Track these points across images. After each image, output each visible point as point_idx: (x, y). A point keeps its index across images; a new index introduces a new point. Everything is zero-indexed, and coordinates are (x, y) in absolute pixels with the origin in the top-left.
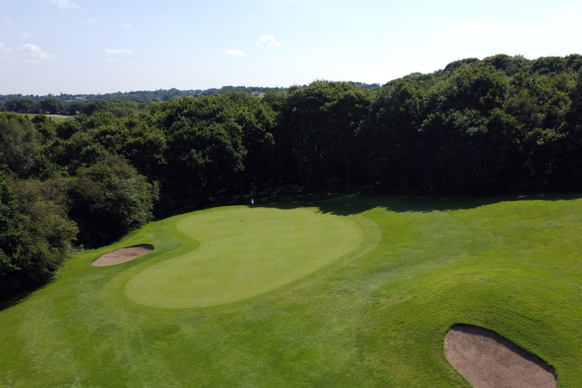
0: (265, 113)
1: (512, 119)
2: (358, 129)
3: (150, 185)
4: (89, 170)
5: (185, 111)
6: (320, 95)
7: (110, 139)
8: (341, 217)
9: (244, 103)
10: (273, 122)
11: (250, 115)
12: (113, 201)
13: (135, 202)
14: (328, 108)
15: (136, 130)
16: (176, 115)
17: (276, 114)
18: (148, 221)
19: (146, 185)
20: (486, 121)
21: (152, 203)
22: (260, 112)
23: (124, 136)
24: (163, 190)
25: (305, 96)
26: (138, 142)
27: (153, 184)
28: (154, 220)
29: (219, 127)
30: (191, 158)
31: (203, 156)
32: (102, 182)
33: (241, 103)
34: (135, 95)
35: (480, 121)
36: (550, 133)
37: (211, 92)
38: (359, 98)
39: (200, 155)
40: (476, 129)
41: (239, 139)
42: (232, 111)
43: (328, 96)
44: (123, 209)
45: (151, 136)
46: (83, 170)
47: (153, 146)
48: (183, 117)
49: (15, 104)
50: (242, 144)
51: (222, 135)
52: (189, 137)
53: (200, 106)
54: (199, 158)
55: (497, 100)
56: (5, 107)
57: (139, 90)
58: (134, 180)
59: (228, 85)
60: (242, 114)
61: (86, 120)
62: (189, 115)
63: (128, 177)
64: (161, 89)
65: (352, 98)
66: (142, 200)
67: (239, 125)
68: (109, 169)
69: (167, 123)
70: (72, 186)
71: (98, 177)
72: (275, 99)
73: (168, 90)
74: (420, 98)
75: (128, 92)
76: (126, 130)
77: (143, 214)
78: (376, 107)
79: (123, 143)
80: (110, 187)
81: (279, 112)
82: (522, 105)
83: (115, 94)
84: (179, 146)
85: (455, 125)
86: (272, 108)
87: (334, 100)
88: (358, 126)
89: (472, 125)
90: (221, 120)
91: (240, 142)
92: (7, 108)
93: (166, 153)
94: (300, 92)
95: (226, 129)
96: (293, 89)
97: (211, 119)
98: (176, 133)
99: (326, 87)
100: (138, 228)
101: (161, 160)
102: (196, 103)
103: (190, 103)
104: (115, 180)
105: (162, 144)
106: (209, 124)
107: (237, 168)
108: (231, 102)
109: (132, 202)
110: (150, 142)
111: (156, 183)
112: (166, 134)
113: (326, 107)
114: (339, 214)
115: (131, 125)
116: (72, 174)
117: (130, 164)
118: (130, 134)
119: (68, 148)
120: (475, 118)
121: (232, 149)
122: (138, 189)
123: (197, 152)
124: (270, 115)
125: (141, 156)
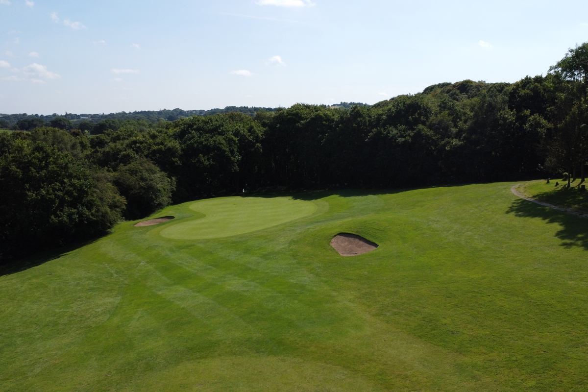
0: (255, 128)
1: (431, 133)
2: (324, 140)
3: (169, 180)
4: (127, 167)
5: (195, 127)
6: (297, 115)
7: (139, 147)
8: (307, 202)
9: (240, 121)
10: (261, 135)
11: (243, 130)
12: (144, 189)
13: (159, 190)
14: (303, 125)
15: (158, 140)
16: (188, 130)
17: (265, 129)
18: (168, 205)
19: (166, 180)
20: (412, 134)
21: (171, 192)
22: (252, 127)
23: (150, 145)
24: (179, 183)
25: (287, 116)
26: (160, 149)
27: (172, 179)
28: (172, 204)
29: (220, 139)
30: (199, 161)
31: (208, 160)
32: (136, 176)
33: (238, 121)
34: (139, 115)
35: (407, 133)
36: (455, 142)
37: (214, 112)
38: (326, 117)
39: (206, 158)
40: (403, 139)
41: (235, 147)
42: (230, 127)
43: (303, 116)
44: (152, 195)
45: (170, 145)
46: (122, 167)
47: (171, 151)
48: (193, 131)
49: (27, 123)
50: (237, 152)
51: (223, 144)
52: (198, 146)
53: (206, 123)
54: (205, 161)
55: (422, 118)
56: (17, 126)
57: (143, 110)
58: (158, 175)
60: (238, 129)
61: (113, 134)
62: (197, 130)
63: (154, 173)
64: (165, 109)
65: (320, 117)
66: (164, 189)
67: (235, 137)
68: (141, 168)
69: (180, 136)
70: (116, 178)
71: (133, 172)
72: (265, 118)
73: (172, 110)
74: (370, 117)
75: (132, 112)
76: (151, 140)
77: (165, 198)
78: (338, 123)
79: (148, 150)
80: (143, 179)
81: (267, 128)
82: (440, 122)
83: (119, 113)
84: (190, 152)
85: (389, 136)
86: (261, 125)
87: (307, 119)
88: (324, 138)
89: (402, 136)
90: (221, 134)
91: (236, 150)
92: (19, 127)
93: (181, 157)
94: (283, 113)
95: (226, 140)
96: (279, 109)
97: (214, 133)
98: (189, 142)
99: (302, 109)
100: (161, 208)
101: (177, 162)
102: (203, 121)
103: (198, 121)
104: (146, 175)
105: (178, 151)
106: (213, 136)
107: (233, 168)
108: (230, 120)
109: (158, 189)
110: (169, 149)
111: (173, 178)
112: (180, 143)
113: (301, 124)
114: (305, 200)
115: (154, 137)
116: (115, 170)
117: (155, 164)
118: (154, 144)
119: (106, 154)
120: (404, 131)
121: (230, 155)
122: (162, 181)
123: (203, 157)
124: (259, 130)
125: (163, 158)
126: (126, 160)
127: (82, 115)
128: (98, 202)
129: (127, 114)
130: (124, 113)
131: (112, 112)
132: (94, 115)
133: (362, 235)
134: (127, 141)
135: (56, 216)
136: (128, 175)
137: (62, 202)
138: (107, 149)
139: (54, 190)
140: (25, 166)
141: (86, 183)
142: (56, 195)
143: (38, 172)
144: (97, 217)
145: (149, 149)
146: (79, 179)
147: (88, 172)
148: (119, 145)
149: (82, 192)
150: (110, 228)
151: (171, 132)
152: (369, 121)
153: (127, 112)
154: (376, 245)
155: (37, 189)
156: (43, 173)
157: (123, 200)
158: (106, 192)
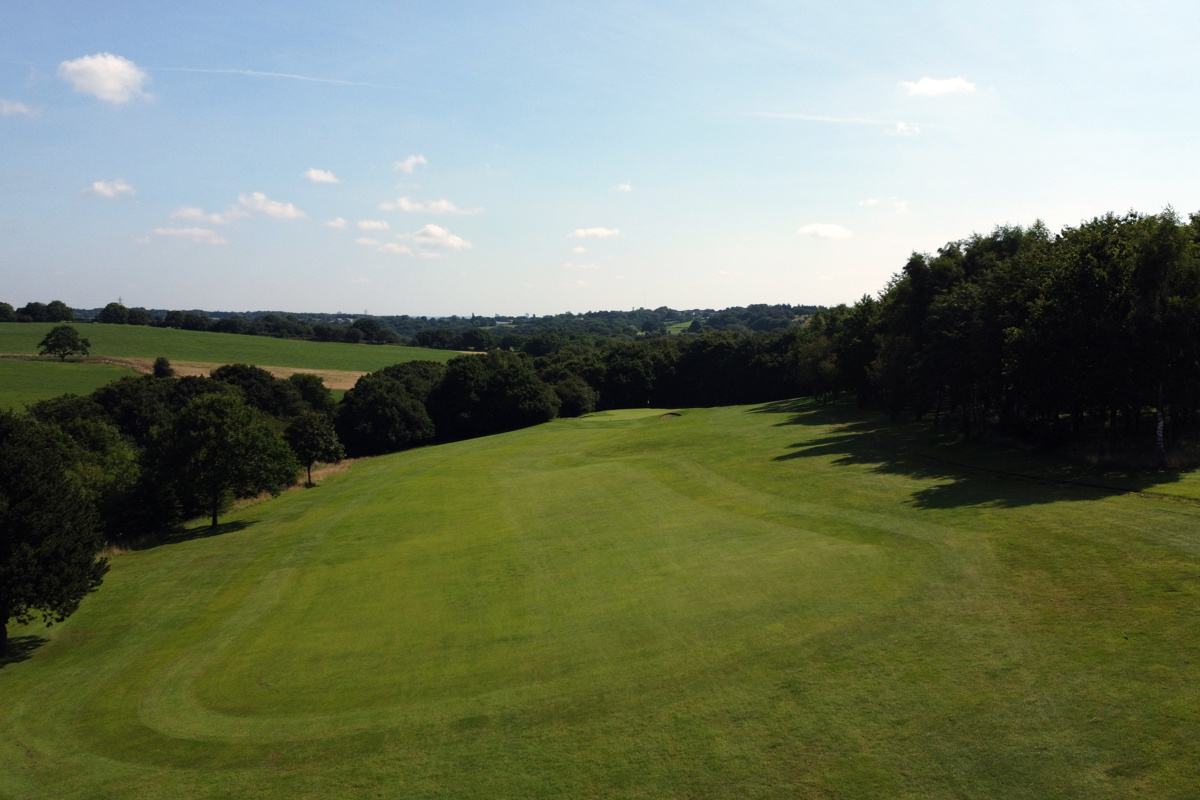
3: (595, 393)
4: (564, 382)
7: (574, 367)
12: (575, 398)
13: (587, 400)
15: (589, 363)
19: (592, 393)
24: (602, 396)
26: (590, 369)
29: (639, 362)
30: (619, 379)
31: (626, 378)
32: (571, 388)
41: (650, 369)
44: (580, 402)
45: (598, 366)
46: (560, 382)
47: (598, 371)
51: (640, 366)
52: (619, 367)
54: (623, 379)
58: (586, 388)
60: (656, 355)
62: (621, 354)
63: (583, 387)
66: (590, 400)
67: (652, 361)
68: (574, 383)
69: (607, 360)
70: (556, 389)
71: (568, 386)
73: (653, 310)
75: (584, 313)
76: (584, 363)
79: (581, 370)
80: (575, 391)
84: (613, 372)
91: (651, 372)
93: (605, 376)
95: (643, 364)
98: (613, 365)
101: (602, 380)
104: (577, 388)
105: (604, 371)
106: (633, 360)
107: (648, 387)
109: (585, 400)
111: (598, 392)
112: (607, 365)
115: (586, 360)
116: (555, 384)
117: (584, 381)
118: (586, 365)
119: (549, 373)
121: (645, 376)
122: (588, 393)
123: (623, 376)
124: (675, 355)
125: (591, 377)
126: (563, 376)
127: (498, 318)
128: (545, 400)
129: (574, 317)
130: (569, 315)
131: (550, 314)
133: (680, 414)
134: (565, 363)
135: (522, 405)
136: (565, 388)
137: (525, 399)
138: (549, 369)
139: (522, 390)
140: (505, 376)
141: (540, 389)
142: (522, 393)
143: (513, 380)
144: (544, 409)
146: (536, 386)
147: (541, 383)
148: (559, 366)
149: (536, 393)
151: (602, 354)
153: (575, 313)
155: (512, 389)
156: (516, 380)
157: (560, 401)
158: (550, 394)
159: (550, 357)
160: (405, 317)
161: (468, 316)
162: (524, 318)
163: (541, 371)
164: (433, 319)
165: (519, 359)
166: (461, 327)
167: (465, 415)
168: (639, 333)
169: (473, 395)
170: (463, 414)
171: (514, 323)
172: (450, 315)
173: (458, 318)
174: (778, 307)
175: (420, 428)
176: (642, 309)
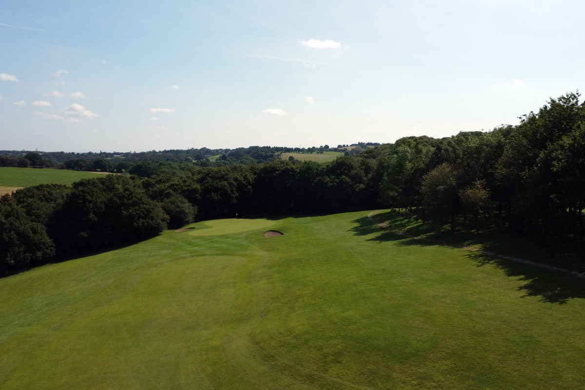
0: (249, 176)
1: (349, 180)
3: (193, 208)
4: (169, 200)
5: (210, 175)
6: (274, 168)
7: (176, 188)
9: (240, 170)
10: (252, 180)
11: (241, 177)
12: (179, 212)
14: (277, 174)
15: (187, 184)
16: (206, 177)
17: (255, 177)
18: (192, 223)
19: (191, 208)
20: (338, 181)
21: (194, 215)
22: (246, 175)
23: (182, 187)
24: (199, 210)
25: (269, 168)
26: (189, 189)
28: (194, 222)
29: (225, 183)
30: (211, 197)
31: (217, 196)
32: (174, 205)
34: (169, 154)
35: (335, 181)
38: (292, 170)
40: (332, 184)
41: (234, 188)
42: (232, 175)
43: (278, 168)
44: (183, 216)
45: (194, 186)
46: (166, 200)
47: (195, 191)
48: (209, 178)
50: (236, 191)
51: (226, 186)
52: (211, 187)
54: (215, 196)
55: (346, 172)
57: (172, 149)
58: (187, 205)
59: (254, 145)
60: (237, 177)
61: (157, 178)
62: (211, 177)
63: (184, 203)
66: (190, 213)
67: (235, 181)
68: (177, 200)
69: (201, 181)
70: (163, 206)
71: (172, 203)
73: (199, 149)
74: (318, 169)
75: (162, 151)
76: (183, 184)
77: (191, 218)
80: (178, 207)
81: (257, 176)
82: (357, 174)
83: (150, 152)
84: (206, 191)
85: (324, 182)
86: (253, 173)
87: (280, 170)
88: (289, 183)
89: (331, 182)
90: (226, 180)
91: (234, 190)
93: (200, 194)
94: (267, 166)
95: (228, 184)
97: (221, 179)
98: (206, 185)
99: (278, 164)
100: (188, 224)
101: (198, 197)
102: (215, 172)
103: (213, 171)
104: (180, 204)
105: (199, 190)
106: (221, 181)
107: (233, 202)
108: (233, 170)
109: (187, 213)
110: (194, 189)
111: (196, 207)
112: (201, 186)
115: (184, 182)
116: (162, 202)
117: (185, 198)
118: (185, 186)
119: (155, 192)
120: (334, 179)
121: (231, 193)
122: (189, 208)
123: (214, 194)
124: (251, 177)
125: (190, 195)
126: (168, 195)
127: (115, 153)
128: (156, 218)
129: (157, 153)
130: (154, 152)
131: (143, 151)
132: (126, 153)
133: (280, 231)
134: (167, 184)
135: (137, 223)
136: (170, 204)
137: (139, 217)
138: (155, 189)
139: (136, 210)
140: (121, 198)
141: (150, 207)
142: (136, 213)
143: (128, 201)
144: (155, 225)
145: (181, 189)
146: (147, 205)
147: (151, 202)
148: (162, 186)
149: (149, 212)
150: (161, 231)
151: (196, 177)
152: (316, 172)
153: (157, 151)
154: (283, 234)
155: (127, 209)
156: (130, 201)
157: (168, 217)
158: (159, 213)
159: (154, 179)
160: (62, 153)
161: (99, 152)
162: (129, 153)
163: (149, 190)
164: (78, 154)
165: (131, 181)
166: (94, 158)
167: (84, 234)
168: (194, 161)
169: (91, 215)
170: (82, 233)
171: (124, 156)
172: (88, 152)
173: (93, 153)
174: (264, 147)
175: (40, 249)
176: (193, 148)
